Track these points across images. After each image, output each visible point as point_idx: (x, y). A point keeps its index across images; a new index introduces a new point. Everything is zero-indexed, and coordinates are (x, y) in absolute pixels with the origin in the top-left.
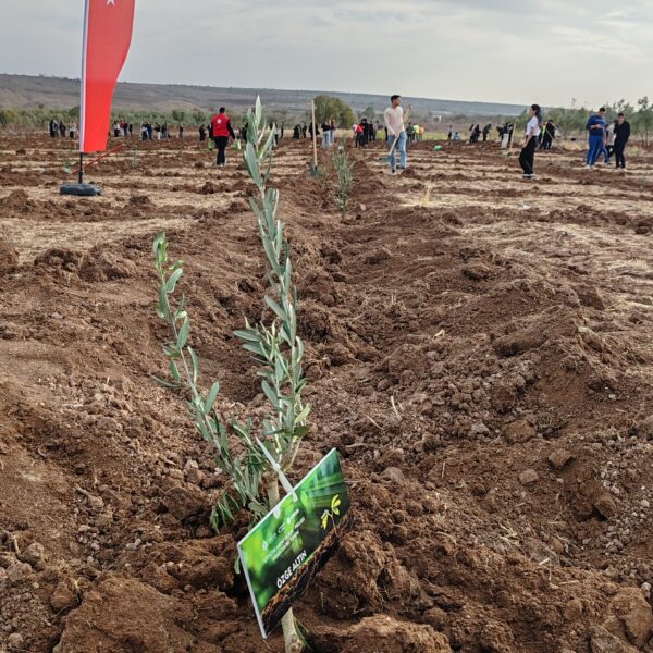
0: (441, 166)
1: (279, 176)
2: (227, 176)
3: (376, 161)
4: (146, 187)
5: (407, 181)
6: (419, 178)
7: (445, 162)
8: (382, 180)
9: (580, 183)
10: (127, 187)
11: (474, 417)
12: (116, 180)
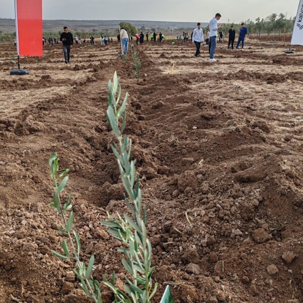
0: (176, 52)
1: (107, 60)
2: (84, 61)
3: (148, 50)
4: (49, 68)
5: (162, 60)
6: (167, 58)
7: (177, 50)
8: (152, 60)
9: (235, 57)
10: (40, 69)
11: (233, 225)
12: (35, 66)
